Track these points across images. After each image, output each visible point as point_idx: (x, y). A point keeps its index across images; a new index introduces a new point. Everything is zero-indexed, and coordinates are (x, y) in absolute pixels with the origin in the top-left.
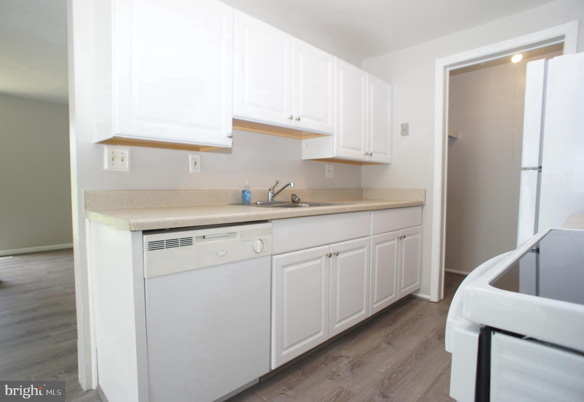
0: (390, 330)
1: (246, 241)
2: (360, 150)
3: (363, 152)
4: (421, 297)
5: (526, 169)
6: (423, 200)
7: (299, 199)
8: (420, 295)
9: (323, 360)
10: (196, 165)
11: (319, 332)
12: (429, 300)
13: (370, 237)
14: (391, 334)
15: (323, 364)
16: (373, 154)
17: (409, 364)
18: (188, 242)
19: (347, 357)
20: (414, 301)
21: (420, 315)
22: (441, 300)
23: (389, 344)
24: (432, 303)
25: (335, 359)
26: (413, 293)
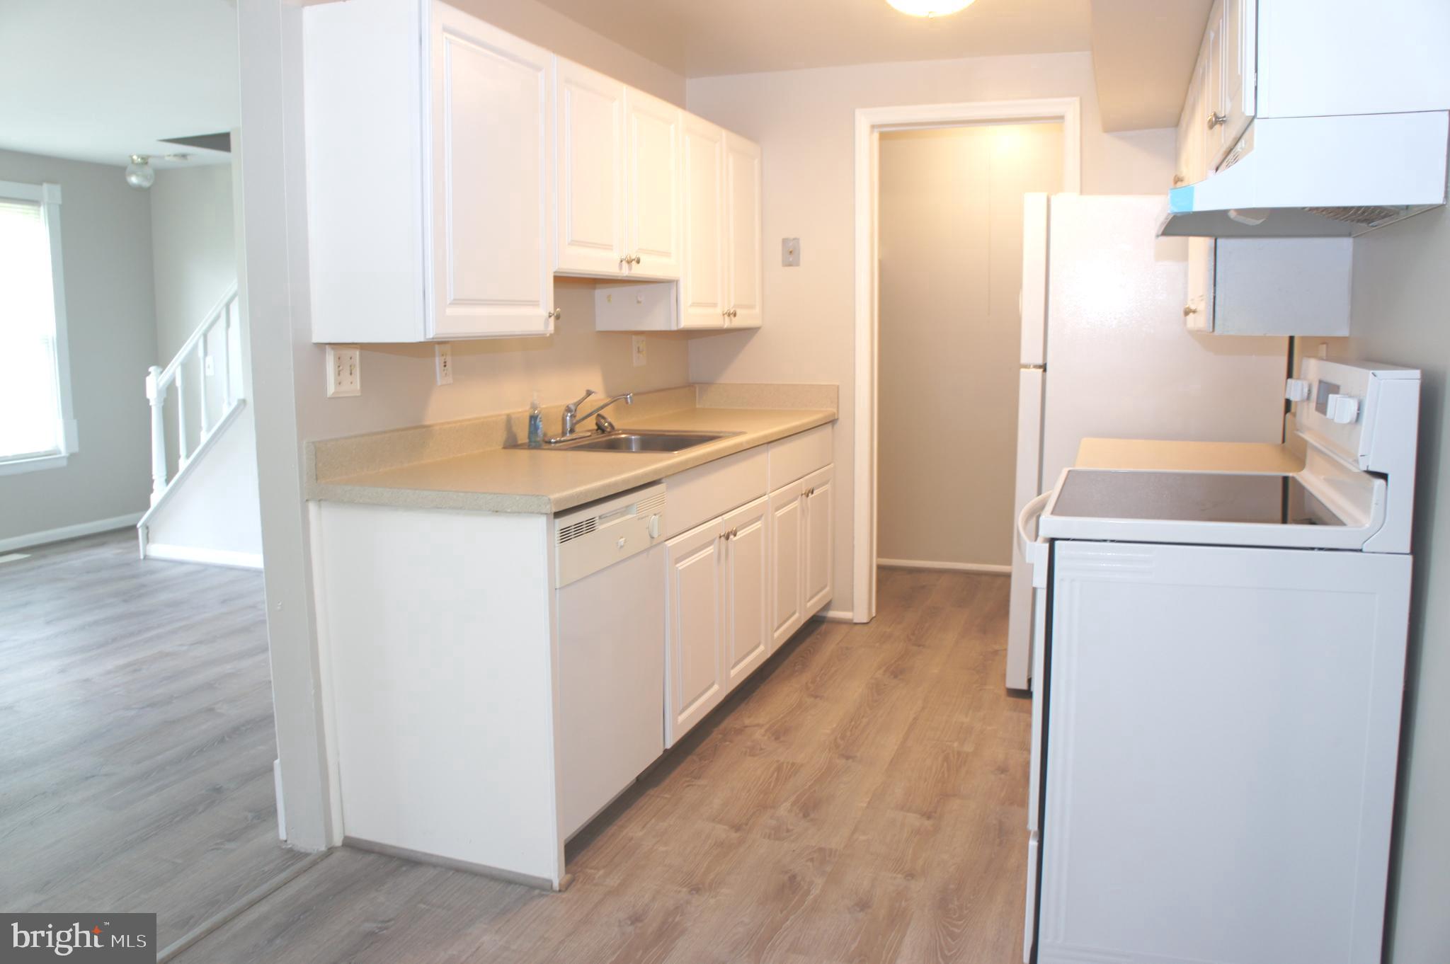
0: (806, 677)
1: (642, 518)
2: (715, 305)
3: (719, 311)
4: (834, 618)
5: (1026, 366)
6: (835, 410)
7: (610, 425)
8: (833, 614)
9: (720, 736)
10: (445, 368)
11: (713, 684)
12: (852, 620)
13: (766, 496)
14: (812, 683)
15: (725, 741)
16: (739, 312)
17: (863, 717)
18: (590, 525)
19: (758, 725)
20: (824, 627)
21: (847, 648)
22: (873, 618)
23: (816, 697)
24: (857, 627)
25: (739, 731)
26: (818, 612)
